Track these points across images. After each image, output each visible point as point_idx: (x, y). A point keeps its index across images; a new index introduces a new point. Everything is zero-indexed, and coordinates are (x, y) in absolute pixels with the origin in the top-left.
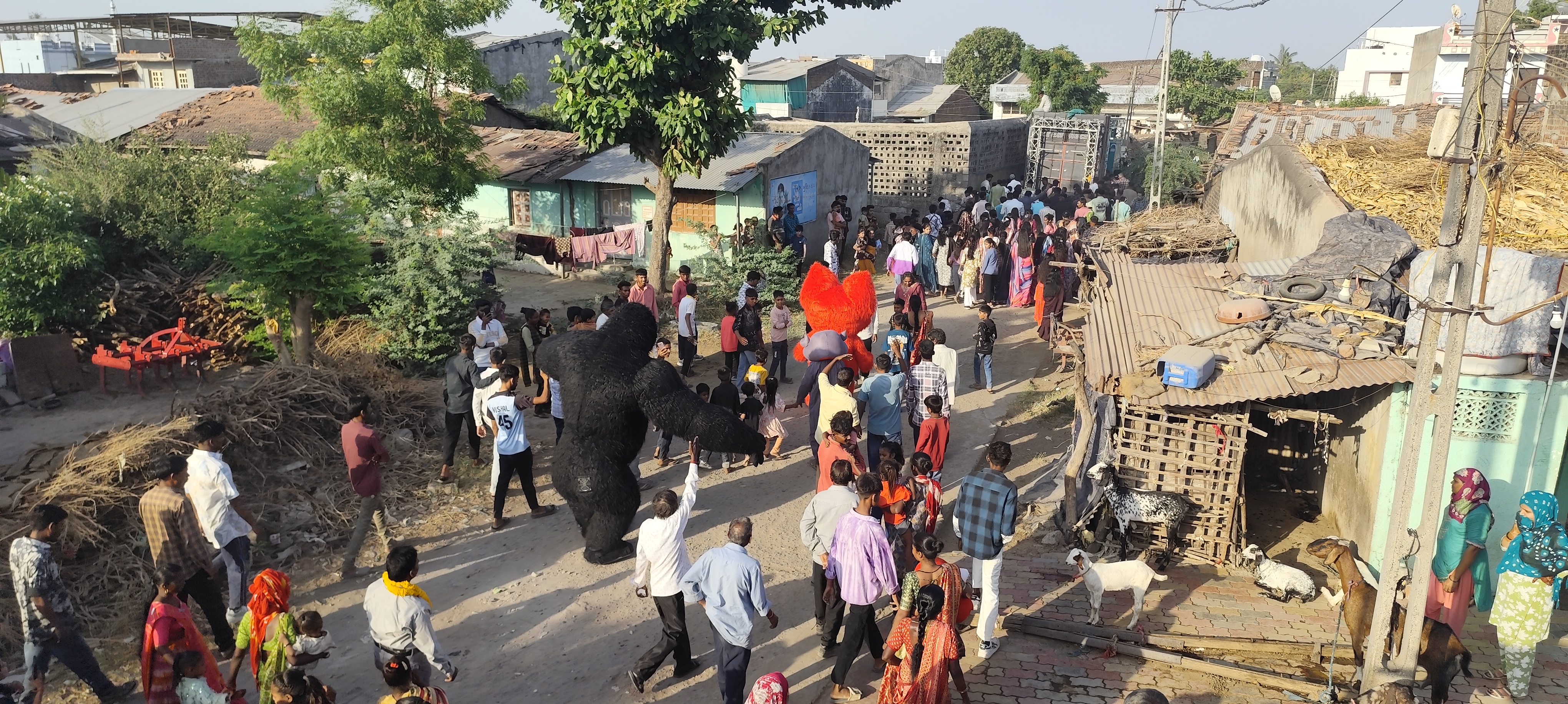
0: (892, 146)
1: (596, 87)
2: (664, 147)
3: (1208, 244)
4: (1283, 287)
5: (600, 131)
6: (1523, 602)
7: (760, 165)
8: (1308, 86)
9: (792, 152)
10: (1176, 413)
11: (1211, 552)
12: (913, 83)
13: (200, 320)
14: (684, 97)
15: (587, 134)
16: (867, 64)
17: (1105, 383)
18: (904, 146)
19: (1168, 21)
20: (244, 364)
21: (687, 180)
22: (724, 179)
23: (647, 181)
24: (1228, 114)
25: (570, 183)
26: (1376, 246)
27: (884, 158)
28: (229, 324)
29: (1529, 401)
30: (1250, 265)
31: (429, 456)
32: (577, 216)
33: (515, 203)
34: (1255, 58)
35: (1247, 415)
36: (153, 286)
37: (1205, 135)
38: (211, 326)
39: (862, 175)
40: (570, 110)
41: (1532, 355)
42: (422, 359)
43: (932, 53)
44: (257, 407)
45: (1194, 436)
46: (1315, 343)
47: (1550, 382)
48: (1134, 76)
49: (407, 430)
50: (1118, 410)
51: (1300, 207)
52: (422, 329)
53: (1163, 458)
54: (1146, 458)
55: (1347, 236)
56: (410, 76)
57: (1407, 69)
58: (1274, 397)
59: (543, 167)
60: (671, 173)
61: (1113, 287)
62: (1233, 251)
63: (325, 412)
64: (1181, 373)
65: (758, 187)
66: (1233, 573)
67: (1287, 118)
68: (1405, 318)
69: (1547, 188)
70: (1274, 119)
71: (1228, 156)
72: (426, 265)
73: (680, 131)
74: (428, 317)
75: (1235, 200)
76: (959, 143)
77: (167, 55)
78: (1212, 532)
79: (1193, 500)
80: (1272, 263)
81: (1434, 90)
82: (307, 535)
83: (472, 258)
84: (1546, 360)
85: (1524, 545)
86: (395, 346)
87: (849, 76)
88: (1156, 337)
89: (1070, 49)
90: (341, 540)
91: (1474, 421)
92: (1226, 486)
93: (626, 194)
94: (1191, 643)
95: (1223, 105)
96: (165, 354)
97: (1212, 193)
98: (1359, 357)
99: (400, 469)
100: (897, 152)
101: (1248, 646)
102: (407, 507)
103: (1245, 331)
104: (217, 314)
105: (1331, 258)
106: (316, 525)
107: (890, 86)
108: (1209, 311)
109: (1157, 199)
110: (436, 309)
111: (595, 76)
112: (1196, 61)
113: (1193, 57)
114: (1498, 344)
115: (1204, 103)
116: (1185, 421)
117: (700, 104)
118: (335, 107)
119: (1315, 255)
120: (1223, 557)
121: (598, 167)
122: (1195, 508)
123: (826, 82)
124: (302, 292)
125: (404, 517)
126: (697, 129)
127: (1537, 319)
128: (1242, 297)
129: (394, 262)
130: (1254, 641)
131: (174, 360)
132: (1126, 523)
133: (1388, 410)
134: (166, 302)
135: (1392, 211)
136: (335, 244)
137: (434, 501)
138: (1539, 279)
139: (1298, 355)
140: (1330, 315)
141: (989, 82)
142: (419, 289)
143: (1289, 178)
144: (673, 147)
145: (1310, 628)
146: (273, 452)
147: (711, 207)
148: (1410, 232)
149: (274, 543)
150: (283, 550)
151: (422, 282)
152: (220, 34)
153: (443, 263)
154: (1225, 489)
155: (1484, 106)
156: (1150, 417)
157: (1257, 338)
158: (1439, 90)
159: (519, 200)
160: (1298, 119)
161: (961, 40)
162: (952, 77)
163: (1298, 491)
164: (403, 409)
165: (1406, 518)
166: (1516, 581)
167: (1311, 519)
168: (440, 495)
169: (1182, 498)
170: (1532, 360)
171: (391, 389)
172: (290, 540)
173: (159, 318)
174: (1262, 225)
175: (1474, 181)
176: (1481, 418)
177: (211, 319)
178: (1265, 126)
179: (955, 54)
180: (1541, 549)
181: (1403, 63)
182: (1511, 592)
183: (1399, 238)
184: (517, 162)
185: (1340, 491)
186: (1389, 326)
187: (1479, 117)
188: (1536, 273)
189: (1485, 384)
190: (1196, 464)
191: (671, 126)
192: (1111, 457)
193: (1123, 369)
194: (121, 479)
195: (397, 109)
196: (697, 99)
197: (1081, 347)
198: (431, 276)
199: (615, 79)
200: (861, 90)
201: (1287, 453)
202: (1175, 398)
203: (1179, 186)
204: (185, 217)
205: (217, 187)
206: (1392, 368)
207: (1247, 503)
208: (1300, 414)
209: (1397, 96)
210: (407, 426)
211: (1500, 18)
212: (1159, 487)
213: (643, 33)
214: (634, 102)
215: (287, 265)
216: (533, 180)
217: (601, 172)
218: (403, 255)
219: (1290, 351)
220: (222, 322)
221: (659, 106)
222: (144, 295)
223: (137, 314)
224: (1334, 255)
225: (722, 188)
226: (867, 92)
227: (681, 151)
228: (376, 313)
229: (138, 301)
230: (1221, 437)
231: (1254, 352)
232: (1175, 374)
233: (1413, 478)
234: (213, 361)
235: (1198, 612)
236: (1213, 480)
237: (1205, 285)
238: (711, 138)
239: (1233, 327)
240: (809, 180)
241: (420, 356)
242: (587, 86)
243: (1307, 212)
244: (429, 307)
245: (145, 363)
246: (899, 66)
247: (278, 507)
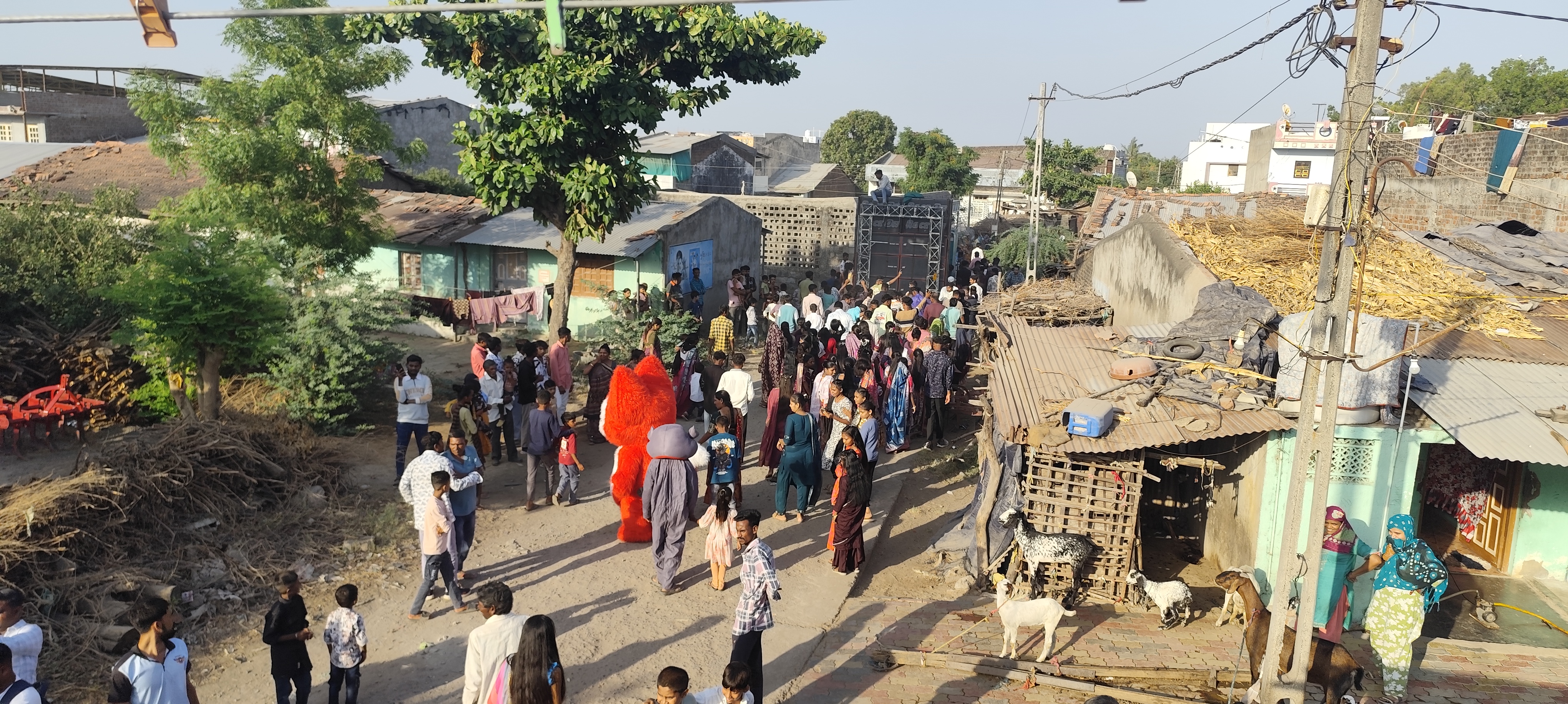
0: (781, 219)
1: (501, 151)
2: (567, 212)
3: (1084, 313)
4: (1166, 347)
5: (504, 195)
6: (1403, 612)
7: (659, 232)
8: (1155, 175)
9: (690, 221)
10: (1080, 460)
11: (1111, 591)
12: (791, 161)
13: (81, 378)
14: (591, 163)
15: (490, 198)
16: (748, 140)
17: (1015, 435)
18: (792, 219)
19: (1041, 108)
20: (127, 425)
21: (589, 245)
22: (624, 245)
23: (548, 244)
24: (1087, 197)
25: (464, 246)
26: (1245, 312)
27: (774, 229)
28: (113, 383)
29: (1383, 447)
30: (1133, 328)
31: (343, 513)
32: (470, 280)
33: (405, 266)
34: (1108, 147)
35: (1142, 462)
36: (30, 342)
37: (1066, 217)
38: (93, 385)
39: (756, 245)
40: (475, 174)
41: (1384, 406)
42: (322, 419)
43: (807, 133)
44: (165, 462)
45: (1095, 482)
46: (1199, 397)
47: (1400, 430)
48: (1002, 160)
49: (318, 487)
50: (1025, 459)
51: (1173, 278)
52: (323, 388)
53: (1068, 504)
54: (1052, 503)
55: (1219, 303)
56: (306, 136)
57: (1245, 161)
58: (1167, 444)
59: (436, 230)
60: (573, 237)
61: (1013, 348)
62: (1109, 320)
63: (235, 468)
64: (1085, 423)
65: (658, 253)
66: (1132, 610)
67: (1143, 202)
68: (1274, 375)
69: (1383, 264)
70: (1132, 203)
71: (1091, 236)
72: (326, 323)
73: (586, 196)
74: (329, 375)
75: (1108, 273)
76: (845, 217)
77: (18, 109)
78: (1112, 572)
79: (1095, 541)
80: (1153, 327)
81: (1270, 180)
82: (221, 592)
83: (375, 316)
84: (1395, 410)
85: (1400, 562)
86: (294, 405)
87: (731, 152)
88: (1057, 392)
89: (945, 133)
90: (256, 598)
91: (1338, 466)
92: (1124, 528)
93: (522, 259)
94: (1101, 673)
95: (1083, 189)
96: (45, 413)
97: (1083, 267)
98: (1238, 408)
99: (313, 526)
100: (786, 225)
101: (1152, 674)
102: (322, 564)
103: (1136, 386)
104: (100, 372)
105: (1206, 323)
106: (231, 582)
107: (769, 162)
108: (1102, 369)
109: (1033, 273)
110: (338, 368)
111: (500, 140)
112: (1058, 149)
113: (1053, 144)
114: (1355, 397)
115: (1065, 187)
116: (1086, 468)
117: (607, 171)
118: (225, 164)
119: (1191, 319)
120: (1123, 596)
121: (496, 230)
122: (1097, 549)
123: (710, 157)
124: (213, 346)
125: (321, 574)
126: (604, 195)
127: (1387, 375)
128: (1131, 356)
129: (292, 319)
130: (1158, 669)
131: (54, 418)
132: (1036, 565)
133: (1265, 456)
134: (43, 359)
135: (1254, 282)
136: (252, 297)
137: (351, 557)
138: (1387, 340)
139: (1183, 407)
140: (1208, 371)
141: (863, 163)
142: (320, 348)
143: (1161, 251)
144: (576, 211)
145: (1204, 657)
146: (180, 509)
147: (610, 272)
148: (1271, 301)
149: (187, 601)
150: (196, 609)
151: (324, 340)
152: (74, 89)
153: (344, 321)
154: (1123, 532)
155: (1350, 182)
156: (1055, 464)
157: (1148, 393)
158: (1274, 181)
159: (411, 261)
160: (1153, 203)
161: (836, 122)
162: (828, 156)
163: (1181, 537)
164: (315, 465)
165: (1295, 543)
166: (1395, 594)
167: (1195, 561)
168: (357, 552)
169: (1085, 539)
170: (1383, 412)
171: (303, 445)
172: (203, 598)
173: (36, 376)
174: (1136, 295)
175: (1343, 246)
176: (1344, 463)
177: (92, 378)
178: (1123, 209)
179: (830, 135)
180: (1414, 564)
181: (1241, 155)
182: (1392, 605)
183: (1265, 305)
184: (408, 225)
185: (1221, 534)
186: (1260, 382)
187: (1347, 191)
188: (1386, 333)
189: (1345, 432)
190: (1098, 508)
191: (577, 192)
192: (1019, 503)
193: (1030, 421)
194: (29, 534)
195: (290, 168)
196: (604, 166)
197: (990, 401)
198: (333, 334)
199: (523, 146)
200: (743, 165)
201: (1169, 503)
202: (1078, 446)
203: (1049, 262)
204: (64, 272)
205: (99, 243)
206: (1267, 418)
207: (1143, 544)
208: (1188, 461)
209: (1236, 185)
210: (320, 483)
211: (1362, 108)
212: (1064, 530)
213: (553, 101)
214: (539, 167)
215: (201, 317)
216: (427, 243)
217: (498, 236)
218: (303, 313)
219: (1177, 404)
220: (105, 380)
221: (565, 171)
222: (20, 352)
223: (12, 371)
224: (1208, 319)
225: (623, 254)
226: (749, 168)
227: (585, 216)
228: (274, 370)
229: (15, 358)
230: (1120, 483)
231: (1146, 405)
232: (1079, 424)
233: (1300, 507)
234: (93, 421)
235: (1104, 646)
236: (1113, 523)
237: (1097, 346)
238: (616, 204)
239: (1125, 382)
240: (706, 248)
241: (320, 416)
242: (493, 151)
243: (1180, 282)
244: (332, 366)
245: (24, 422)
246: (778, 145)
247: (190, 564)
